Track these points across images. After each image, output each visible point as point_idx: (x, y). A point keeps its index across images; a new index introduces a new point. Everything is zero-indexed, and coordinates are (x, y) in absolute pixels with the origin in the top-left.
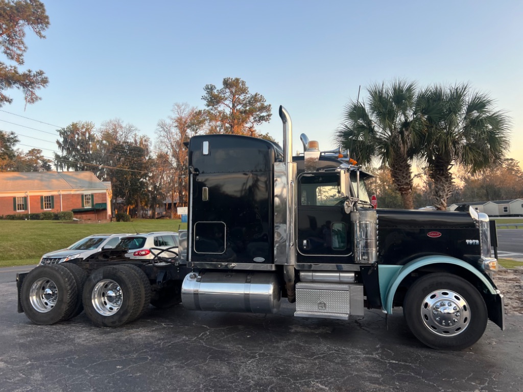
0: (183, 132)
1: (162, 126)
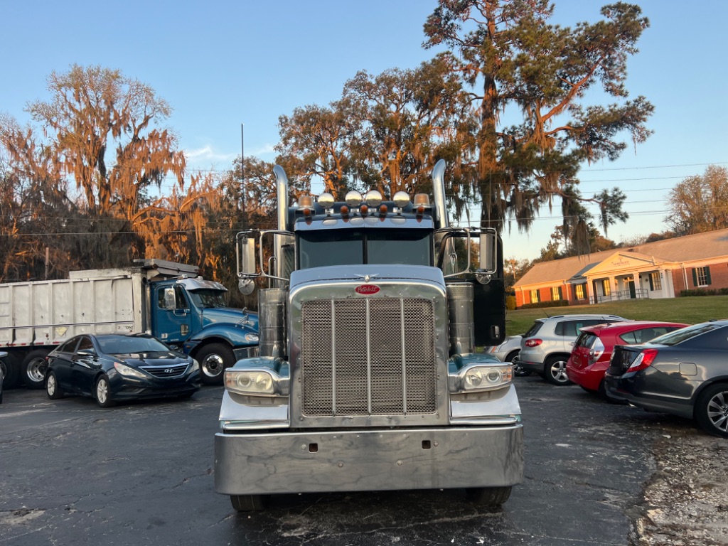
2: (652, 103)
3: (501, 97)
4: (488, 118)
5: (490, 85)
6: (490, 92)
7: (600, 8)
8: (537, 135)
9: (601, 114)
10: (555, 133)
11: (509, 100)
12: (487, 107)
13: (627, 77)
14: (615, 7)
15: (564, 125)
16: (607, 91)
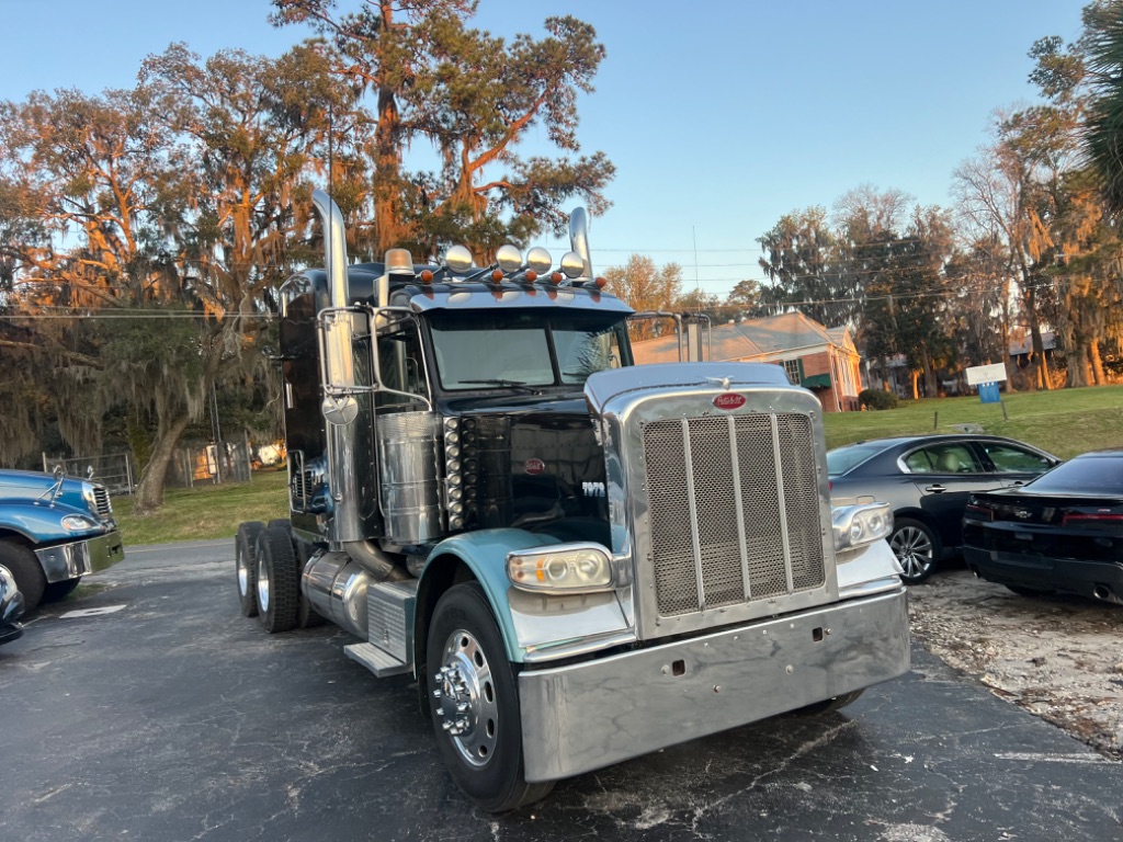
0: (1019, 173)
1: (966, 175)
2: (614, 164)
3: (404, 126)
4: (386, 154)
5: (389, 104)
6: (388, 114)
7: (544, 20)
8: (463, 191)
9: (548, 171)
10: (486, 190)
11: (416, 132)
12: (385, 137)
13: (581, 123)
14: (563, 22)
15: (498, 179)
16: (552, 139)
